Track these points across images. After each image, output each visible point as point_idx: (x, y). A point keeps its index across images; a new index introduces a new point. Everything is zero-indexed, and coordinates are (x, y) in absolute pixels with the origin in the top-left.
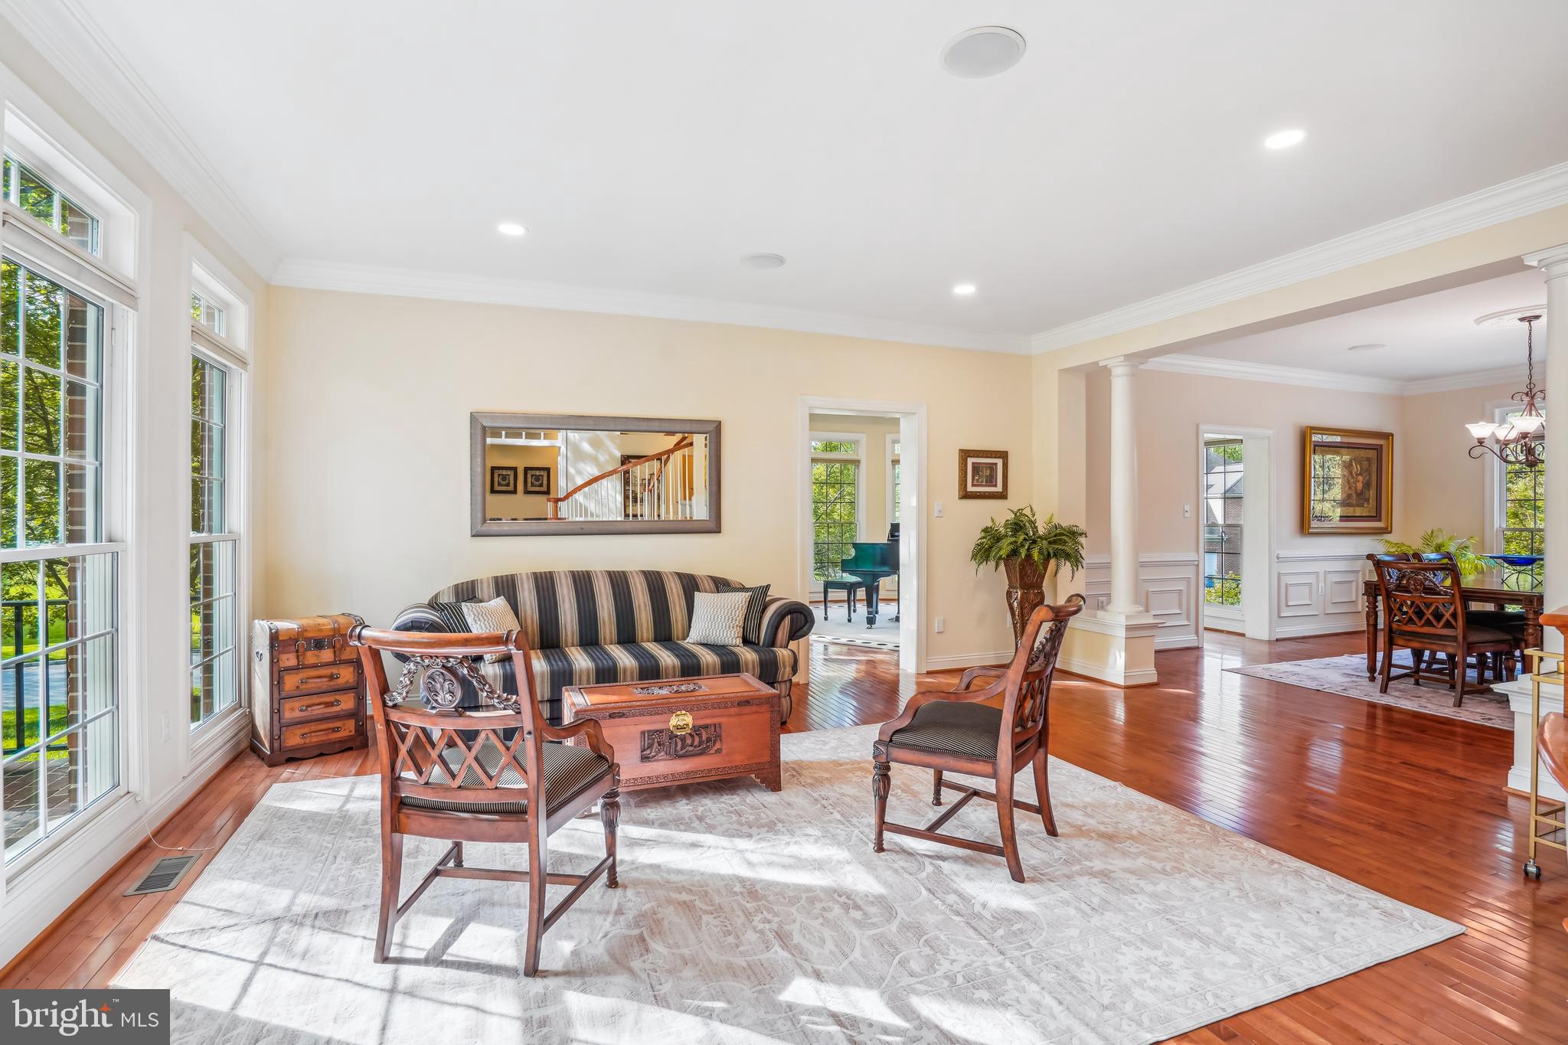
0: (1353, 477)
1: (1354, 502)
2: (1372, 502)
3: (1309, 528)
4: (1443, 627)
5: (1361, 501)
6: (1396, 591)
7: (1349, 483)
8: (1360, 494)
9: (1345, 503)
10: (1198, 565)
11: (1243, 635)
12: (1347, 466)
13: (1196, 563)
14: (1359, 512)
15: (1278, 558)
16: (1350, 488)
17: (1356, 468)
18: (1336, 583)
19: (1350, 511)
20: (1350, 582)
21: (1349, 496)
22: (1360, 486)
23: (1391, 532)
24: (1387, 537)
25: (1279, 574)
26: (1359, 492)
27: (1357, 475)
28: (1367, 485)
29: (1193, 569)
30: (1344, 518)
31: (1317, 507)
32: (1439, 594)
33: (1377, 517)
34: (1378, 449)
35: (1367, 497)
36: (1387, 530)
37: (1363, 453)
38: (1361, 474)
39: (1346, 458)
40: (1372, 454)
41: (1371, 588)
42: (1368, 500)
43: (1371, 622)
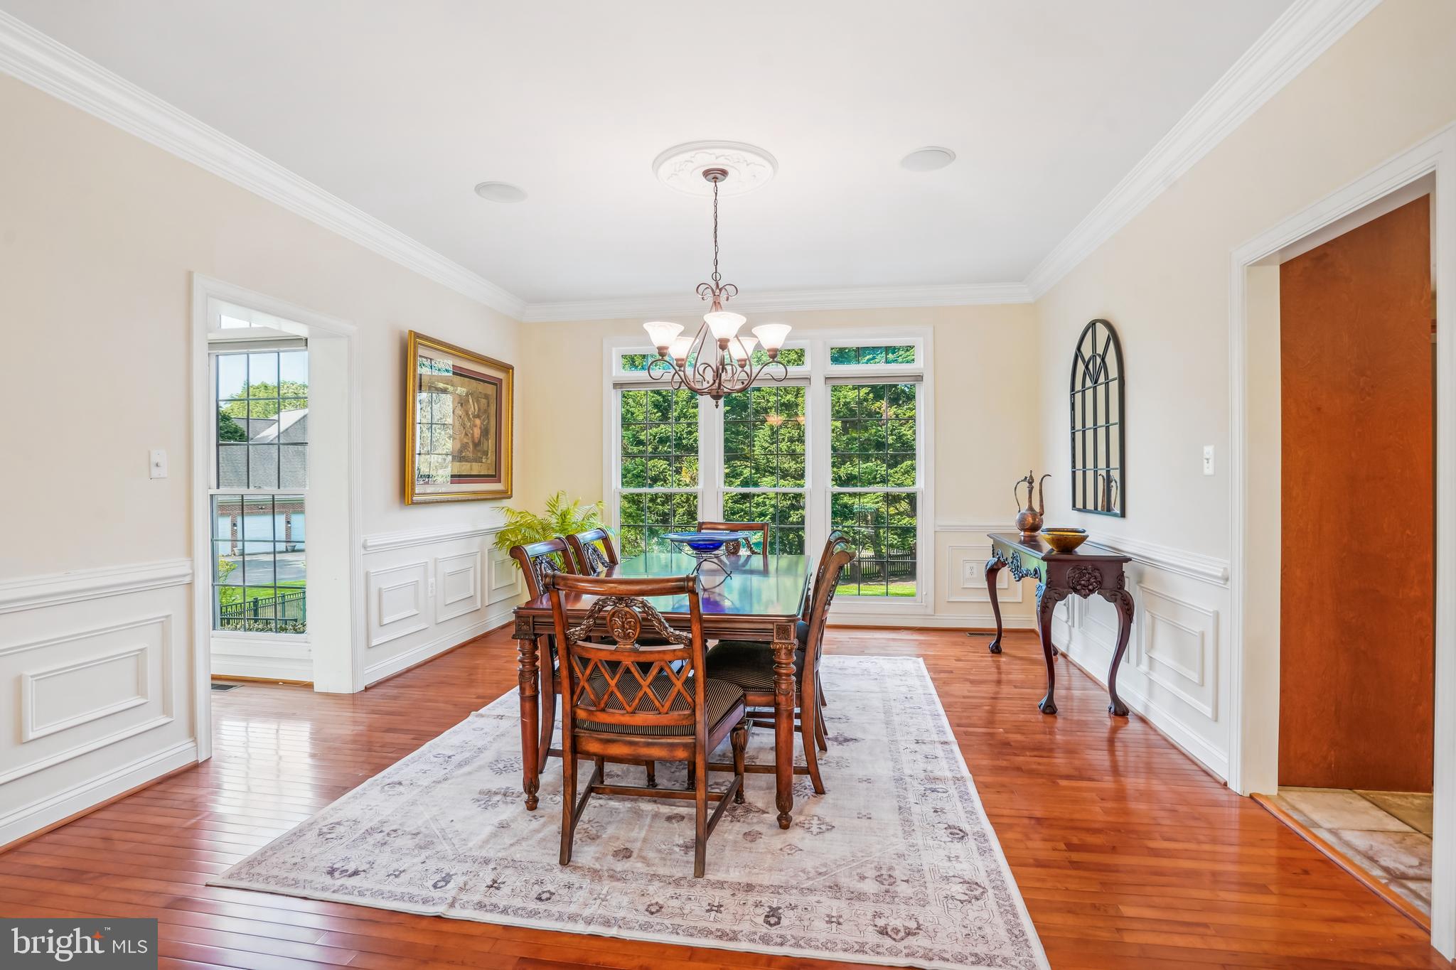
0: (469, 419)
1: (470, 455)
2: (491, 455)
3: (413, 493)
4: (672, 708)
5: (479, 454)
6: (588, 639)
7: (464, 426)
8: (477, 445)
9: (459, 457)
10: (190, 585)
11: (309, 686)
12: (462, 402)
13: (187, 580)
14: (476, 469)
15: (365, 547)
16: (466, 434)
17: (473, 408)
18: (451, 574)
19: (465, 468)
20: (467, 570)
21: (464, 447)
22: (477, 432)
23: (510, 497)
24: (506, 503)
25: (367, 575)
26: (477, 441)
27: (474, 417)
28: (485, 432)
29: (180, 593)
30: (457, 478)
31: (422, 464)
32: (667, 642)
33: (495, 477)
34: (497, 383)
35: (485, 449)
36: (506, 495)
37: (481, 387)
38: (478, 416)
39: (461, 390)
40: (490, 390)
41: (527, 623)
42: (486, 453)
43: (528, 693)
